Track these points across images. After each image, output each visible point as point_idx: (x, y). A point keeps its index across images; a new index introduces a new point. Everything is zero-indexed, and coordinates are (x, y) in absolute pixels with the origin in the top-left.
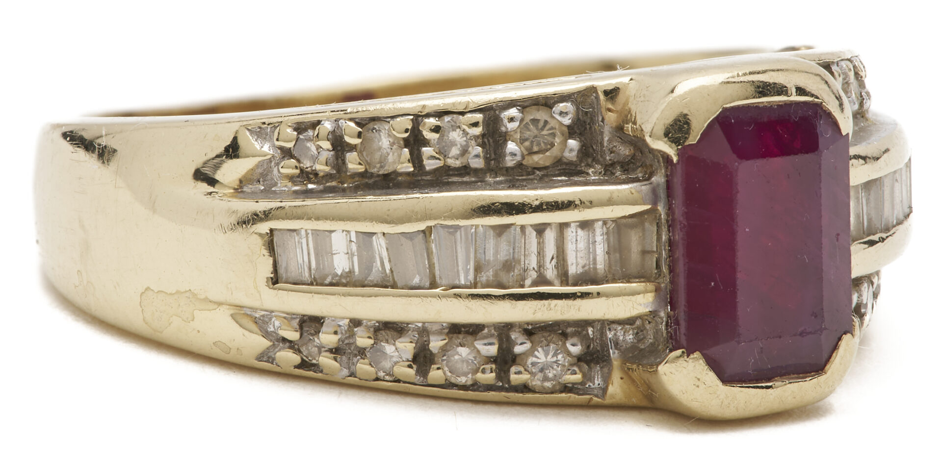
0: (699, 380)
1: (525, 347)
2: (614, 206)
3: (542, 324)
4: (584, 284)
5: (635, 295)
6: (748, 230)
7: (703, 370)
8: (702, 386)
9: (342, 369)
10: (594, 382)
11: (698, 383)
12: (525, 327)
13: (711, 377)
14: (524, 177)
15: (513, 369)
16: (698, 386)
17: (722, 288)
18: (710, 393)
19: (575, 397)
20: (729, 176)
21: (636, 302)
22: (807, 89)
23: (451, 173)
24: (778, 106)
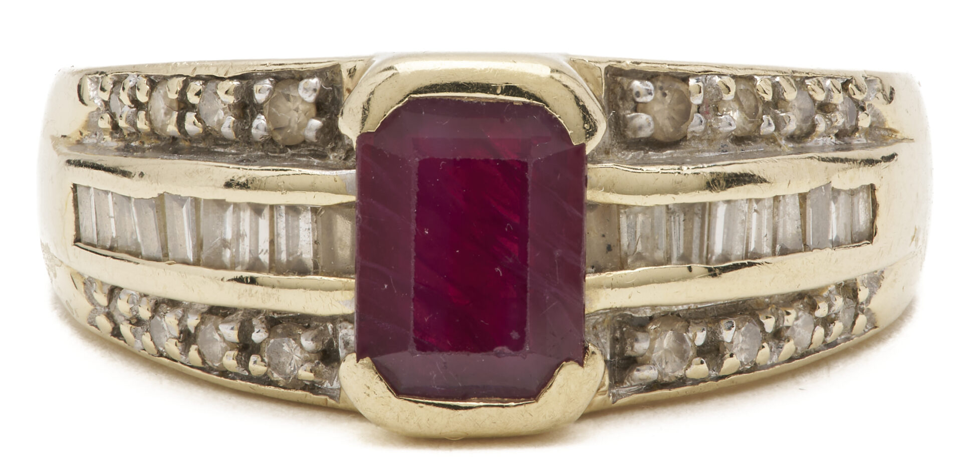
0: (369, 388)
1: (260, 336)
2: (316, 192)
3: (290, 315)
4: (291, 274)
5: (333, 291)
6: (427, 233)
7: (373, 378)
8: (373, 396)
9: (136, 341)
10: (333, 383)
11: (368, 391)
12: (270, 315)
13: (381, 387)
14: (276, 155)
15: (253, 358)
16: (368, 395)
17: (396, 292)
18: (383, 405)
19: (311, 397)
20: (407, 172)
21: (333, 298)
22: (523, 89)
23: (220, 142)
24: (487, 103)
